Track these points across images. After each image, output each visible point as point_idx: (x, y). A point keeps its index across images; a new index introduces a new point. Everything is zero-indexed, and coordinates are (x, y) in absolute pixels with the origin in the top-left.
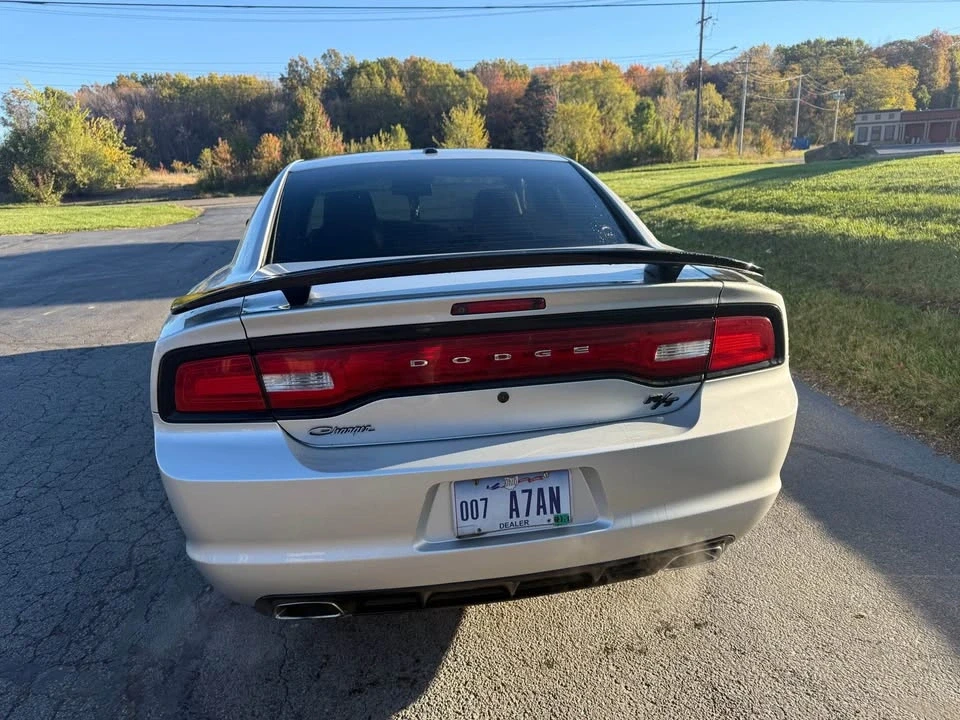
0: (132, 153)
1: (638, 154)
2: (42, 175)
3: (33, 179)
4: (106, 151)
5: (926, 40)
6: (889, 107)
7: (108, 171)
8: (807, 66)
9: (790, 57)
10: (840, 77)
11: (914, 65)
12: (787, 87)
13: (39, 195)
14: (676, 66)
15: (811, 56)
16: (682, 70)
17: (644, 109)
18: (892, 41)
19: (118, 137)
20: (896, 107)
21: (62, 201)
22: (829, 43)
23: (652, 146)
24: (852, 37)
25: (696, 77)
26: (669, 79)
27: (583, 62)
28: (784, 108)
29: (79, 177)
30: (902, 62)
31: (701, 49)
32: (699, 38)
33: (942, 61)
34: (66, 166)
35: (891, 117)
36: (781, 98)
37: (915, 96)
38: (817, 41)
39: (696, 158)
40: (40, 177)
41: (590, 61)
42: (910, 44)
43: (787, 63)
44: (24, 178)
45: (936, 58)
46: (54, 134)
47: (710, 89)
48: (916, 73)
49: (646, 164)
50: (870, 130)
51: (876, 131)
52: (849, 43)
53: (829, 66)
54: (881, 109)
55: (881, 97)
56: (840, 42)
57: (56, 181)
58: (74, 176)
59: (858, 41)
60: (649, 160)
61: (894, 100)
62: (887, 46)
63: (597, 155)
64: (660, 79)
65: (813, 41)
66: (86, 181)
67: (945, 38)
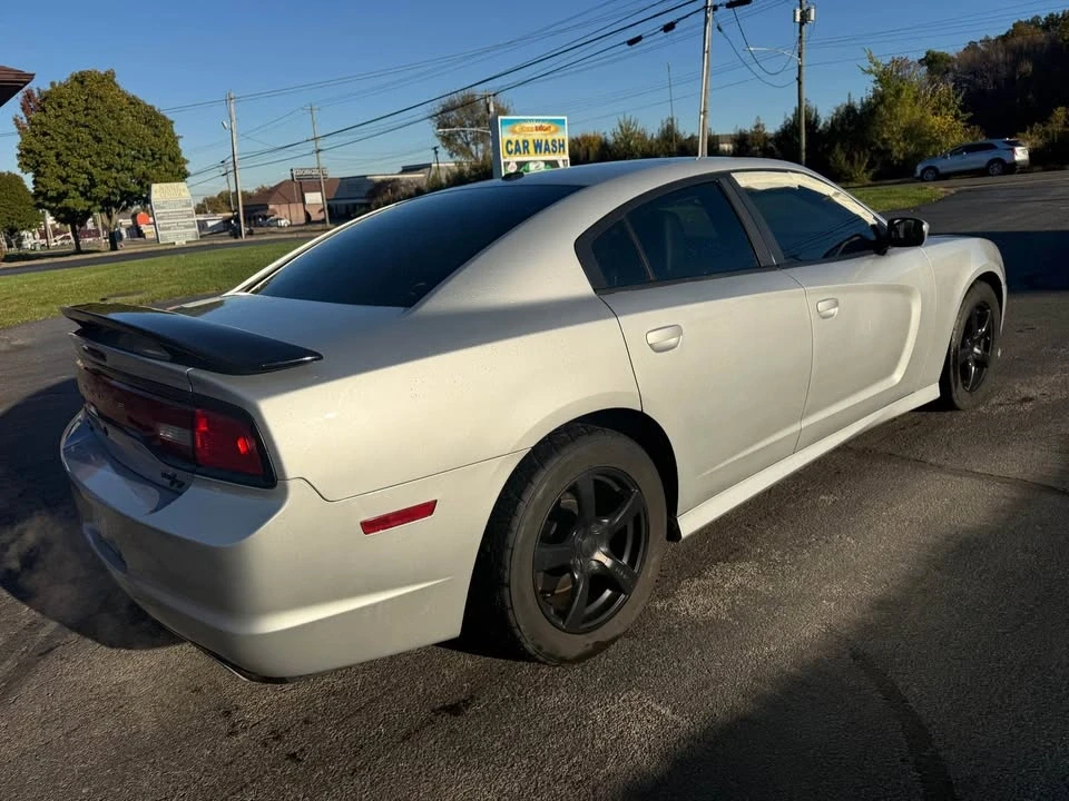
0: (968, 121)
2: (859, 153)
3: (850, 158)
4: (936, 121)
7: (929, 144)
13: (851, 174)
19: (954, 102)
21: (872, 179)
29: (895, 153)
34: (884, 141)
40: (856, 156)
44: (842, 157)
46: (881, 108)
57: (871, 159)
58: (890, 151)
66: (901, 157)
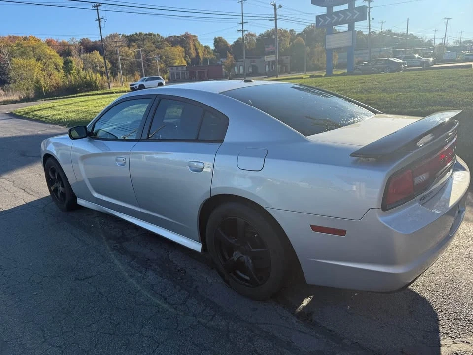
1: (79, 86)
5: (183, 36)
6: (177, 64)
8: (139, 44)
9: (131, 40)
10: (155, 50)
11: (182, 47)
12: (133, 54)
14: (74, 41)
15: (139, 40)
16: (77, 43)
17: (69, 63)
18: (171, 35)
20: (179, 65)
22: (146, 34)
23: (86, 82)
24: (155, 33)
25: (88, 47)
26: (72, 48)
27: (16, 35)
28: (134, 63)
30: (177, 45)
31: (101, 33)
32: (99, 28)
33: (192, 46)
35: (182, 68)
36: (131, 58)
37: (185, 60)
38: (140, 33)
39: (110, 88)
41: (20, 36)
42: (178, 37)
43: (130, 43)
45: (189, 44)
47: (97, 53)
48: (183, 50)
49: (85, 92)
50: (175, 74)
51: (178, 75)
52: (154, 35)
53: (148, 45)
54: (175, 65)
55: (173, 60)
56: (150, 34)
59: (157, 34)
60: (86, 89)
61: (178, 61)
62: (170, 37)
63: (55, 87)
64: (67, 47)
65: (138, 33)
67: (191, 35)
